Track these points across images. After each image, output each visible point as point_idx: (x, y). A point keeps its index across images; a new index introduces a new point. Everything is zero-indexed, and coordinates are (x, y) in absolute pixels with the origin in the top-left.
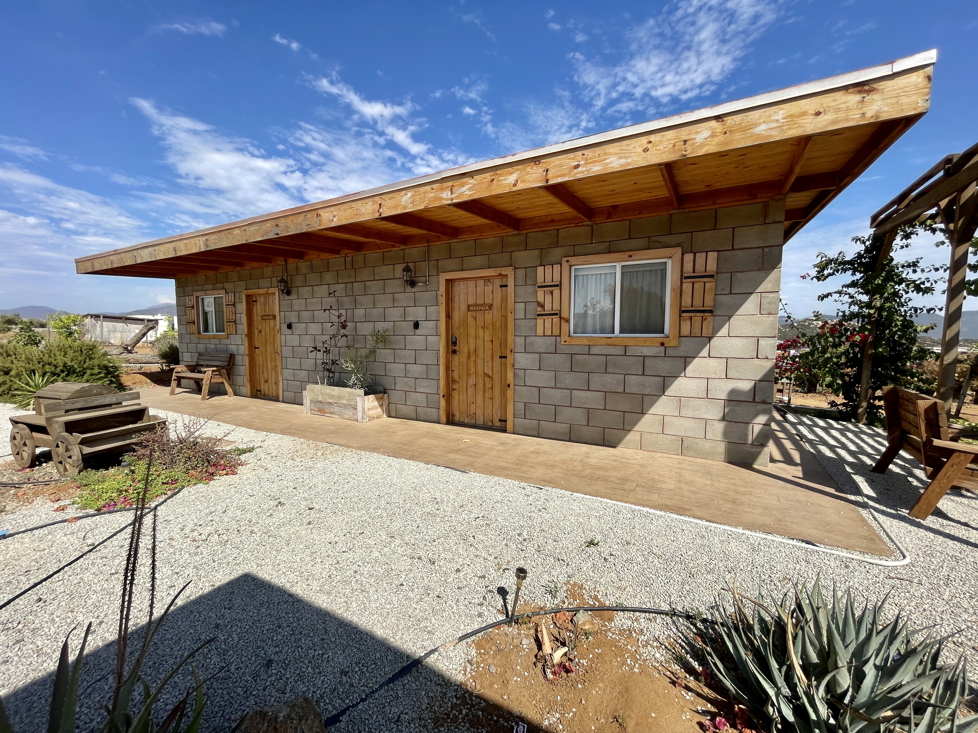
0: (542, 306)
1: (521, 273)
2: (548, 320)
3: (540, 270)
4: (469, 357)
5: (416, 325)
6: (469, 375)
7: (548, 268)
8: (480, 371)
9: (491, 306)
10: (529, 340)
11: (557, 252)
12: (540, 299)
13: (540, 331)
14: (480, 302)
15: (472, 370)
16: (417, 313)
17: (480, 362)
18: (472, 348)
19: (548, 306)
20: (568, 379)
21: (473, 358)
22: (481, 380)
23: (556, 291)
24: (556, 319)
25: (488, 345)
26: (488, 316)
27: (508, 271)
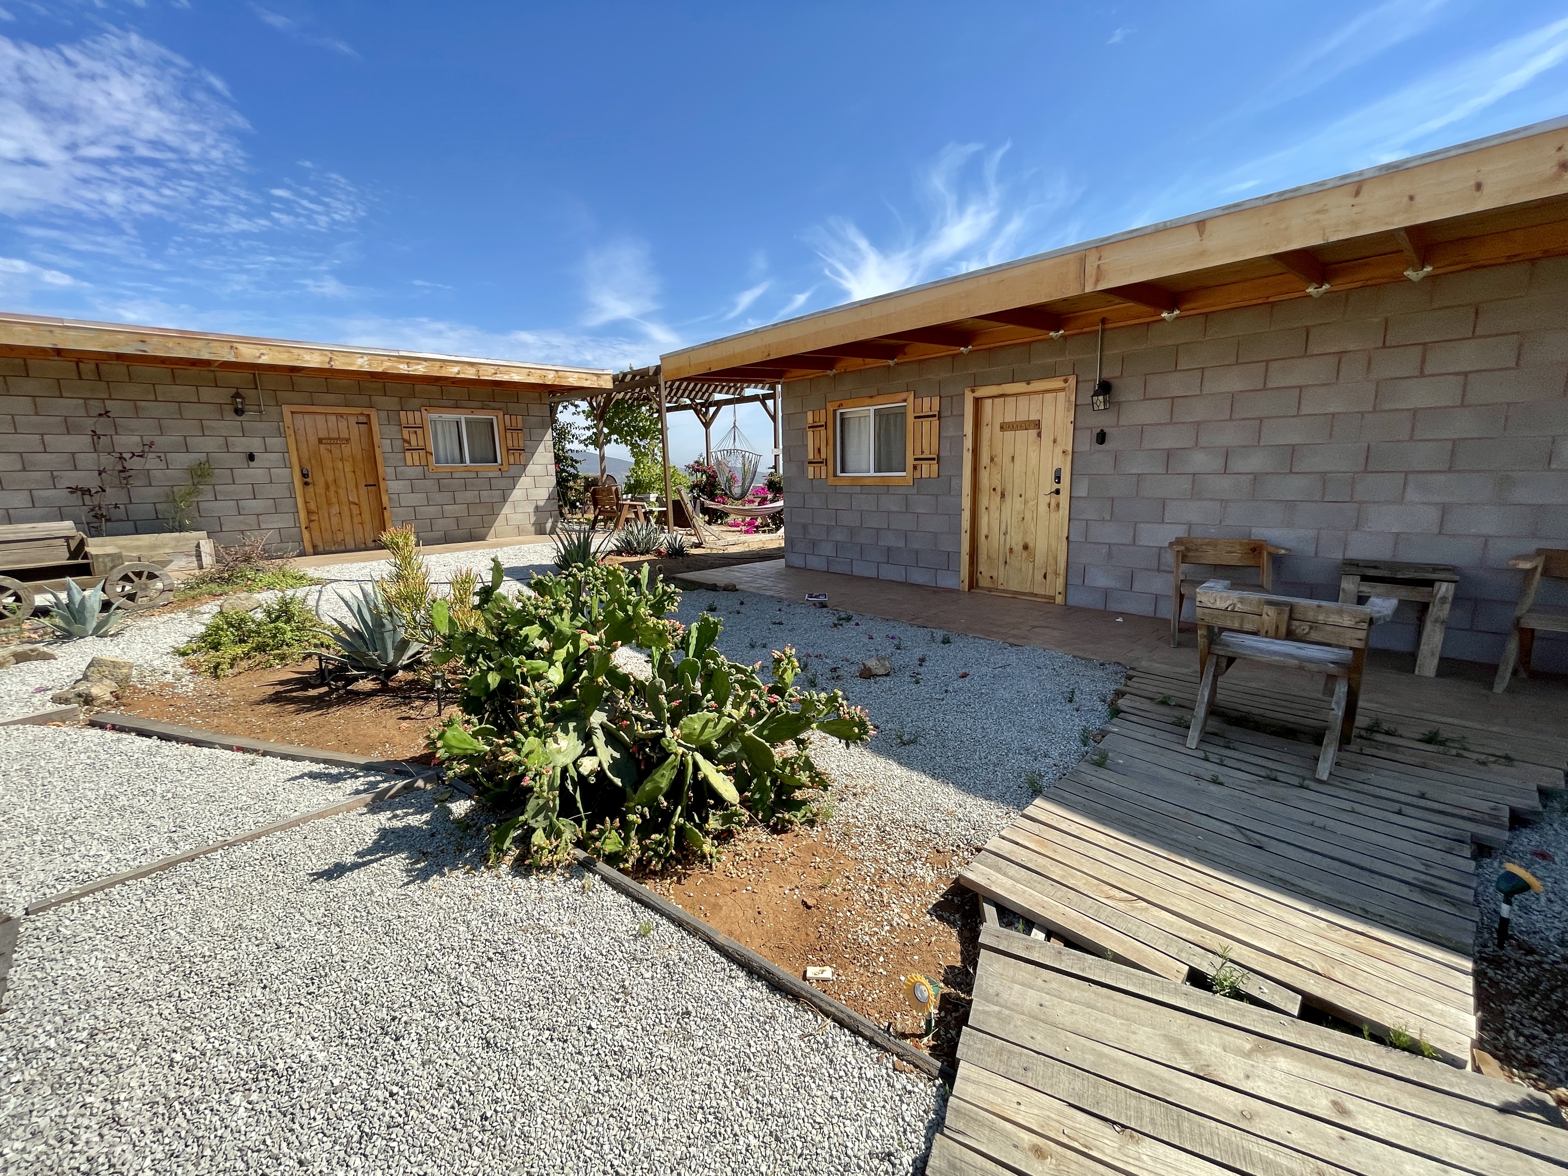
0: (409, 443)
1: (383, 414)
2: (416, 454)
3: (402, 413)
4: (327, 488)
5: (251, 457)
6: (329, 504)
7: (410, 414)
8: (344, 499)
9: (348, 440)
10: (398, 469)
11: (416, 402)
12: (406, 436)
13: (409, 462)
14: (336, 435)
15: (334, 500)
16: (254, 444)
17: (342, 492)
18: (330, 478)
19: (414, 443)
20: (438, 497)
21: (332, 488)
22: (345, 508)
23: (419, 431)
24: (422, 453)
25: (350, 475)
26: (346, 449)
27: (373, 414)
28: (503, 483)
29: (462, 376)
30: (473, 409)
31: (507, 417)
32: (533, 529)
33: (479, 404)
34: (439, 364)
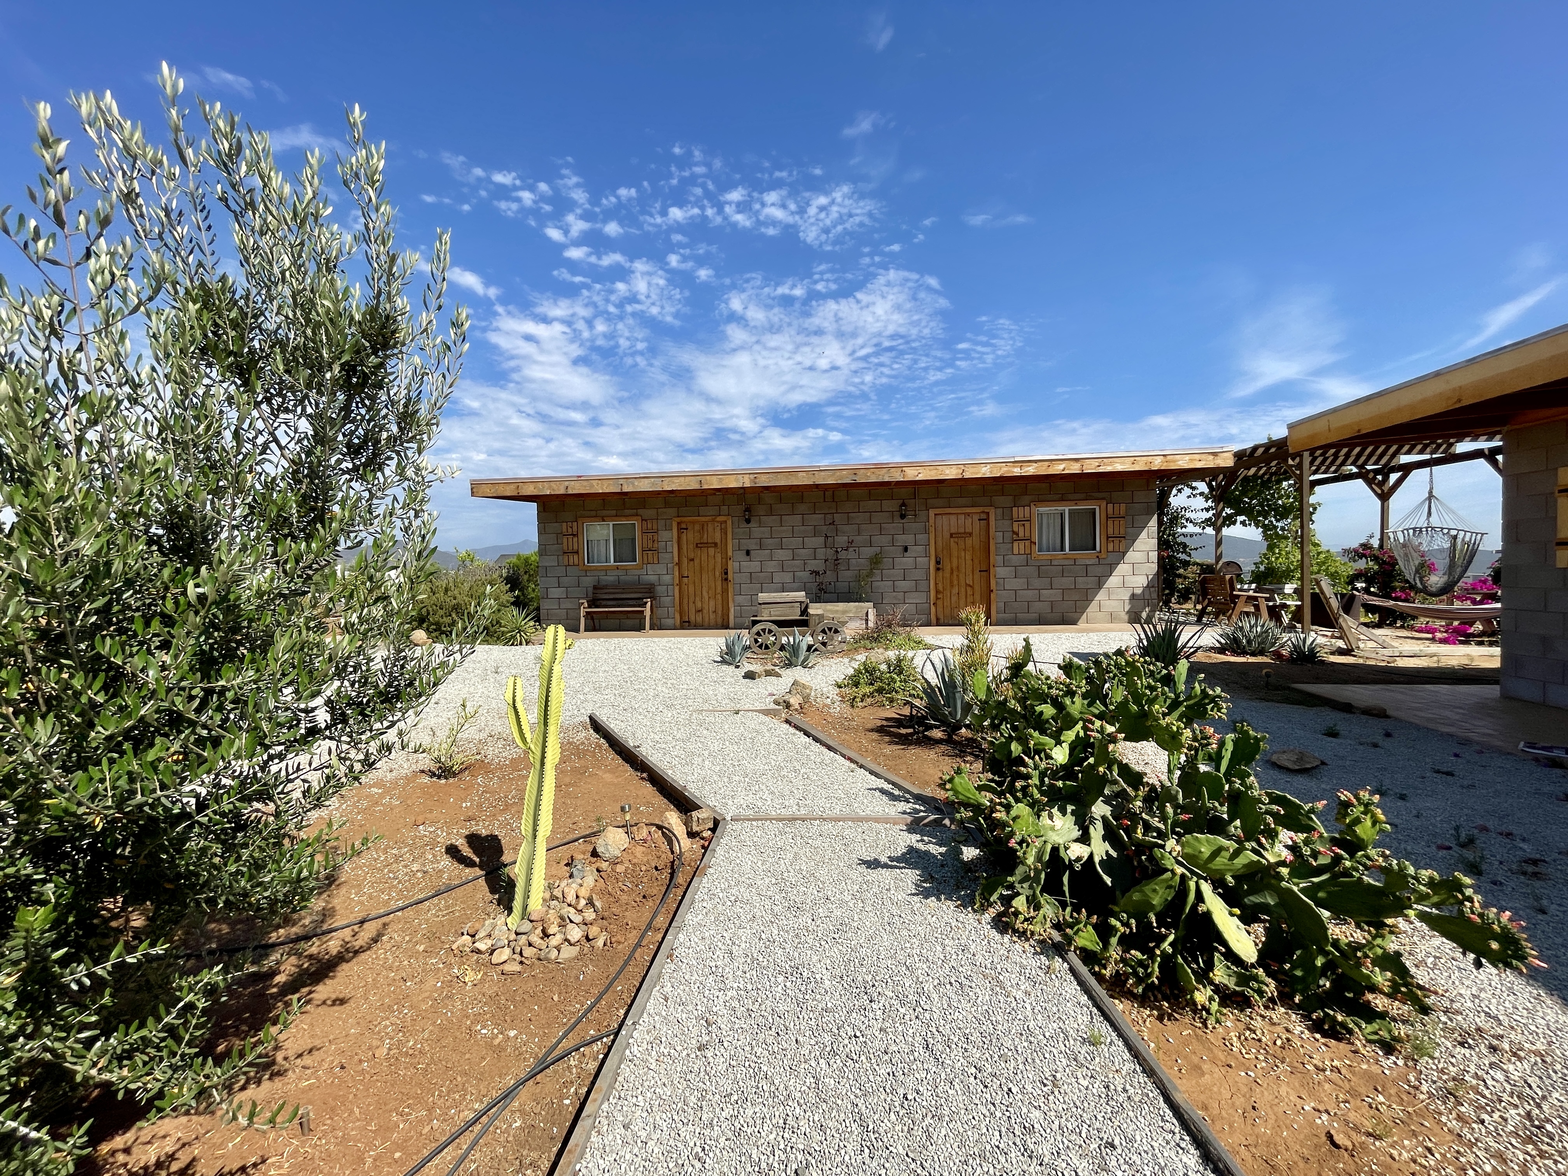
0: (1017, 534)
1: (1000, 511)
2: (1022, 544)
3: (1015, 509)
4: (952, 573)
5: (906, 549)
6: (952, 586)
7: (1021, 509)
8: (963, 583)
9: (971, 534)
10: (1006, 558)
11: (1027, 498)
12: (1016, 529)
13: (1016, 551)
14: (962, 530)
15: (955, 582)
16: (908, 539)
17: (962, 576)
18: (955, 564)
19: (1021, 534)
20: (1036, 583)
21: (955, 573)
22: (963, 590)
23: (1027, 524)
24: (1028, 543)
25: (969, 562)
26: (969, 541)
27: (992, 511)
28: (1099, 570)
29: (1066, 472)
30: (1076, 501)
31: (1110, 506)
32: (1126, 617)
33: (1082, 496)
34: (1047, 463)
